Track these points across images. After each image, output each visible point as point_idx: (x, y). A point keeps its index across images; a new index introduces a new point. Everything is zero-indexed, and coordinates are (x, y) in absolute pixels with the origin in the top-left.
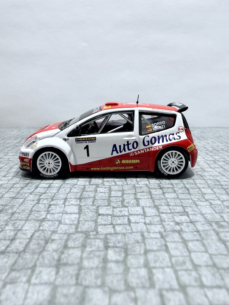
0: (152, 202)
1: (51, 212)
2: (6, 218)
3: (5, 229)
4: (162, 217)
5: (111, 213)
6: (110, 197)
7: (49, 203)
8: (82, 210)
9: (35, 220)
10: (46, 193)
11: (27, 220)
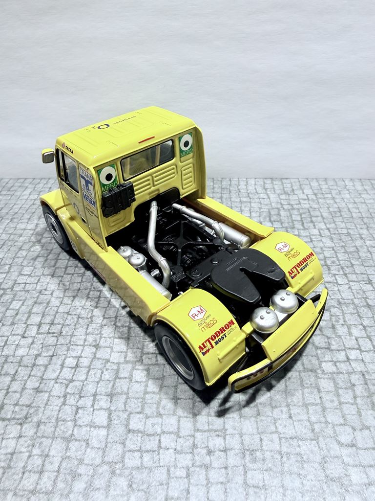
0: (191, 406)
1: (79, 422)
2: (32, 432)
3: (33, 454)
4: (196, 439)
5: (142, 429)
6: (146, 393)
7: (77, 403)
8: (111, 421)
9: (61, 438)
10: (74, 381)
11: (54, 438)
